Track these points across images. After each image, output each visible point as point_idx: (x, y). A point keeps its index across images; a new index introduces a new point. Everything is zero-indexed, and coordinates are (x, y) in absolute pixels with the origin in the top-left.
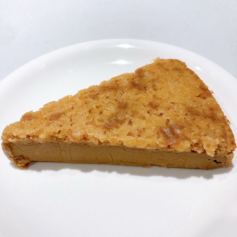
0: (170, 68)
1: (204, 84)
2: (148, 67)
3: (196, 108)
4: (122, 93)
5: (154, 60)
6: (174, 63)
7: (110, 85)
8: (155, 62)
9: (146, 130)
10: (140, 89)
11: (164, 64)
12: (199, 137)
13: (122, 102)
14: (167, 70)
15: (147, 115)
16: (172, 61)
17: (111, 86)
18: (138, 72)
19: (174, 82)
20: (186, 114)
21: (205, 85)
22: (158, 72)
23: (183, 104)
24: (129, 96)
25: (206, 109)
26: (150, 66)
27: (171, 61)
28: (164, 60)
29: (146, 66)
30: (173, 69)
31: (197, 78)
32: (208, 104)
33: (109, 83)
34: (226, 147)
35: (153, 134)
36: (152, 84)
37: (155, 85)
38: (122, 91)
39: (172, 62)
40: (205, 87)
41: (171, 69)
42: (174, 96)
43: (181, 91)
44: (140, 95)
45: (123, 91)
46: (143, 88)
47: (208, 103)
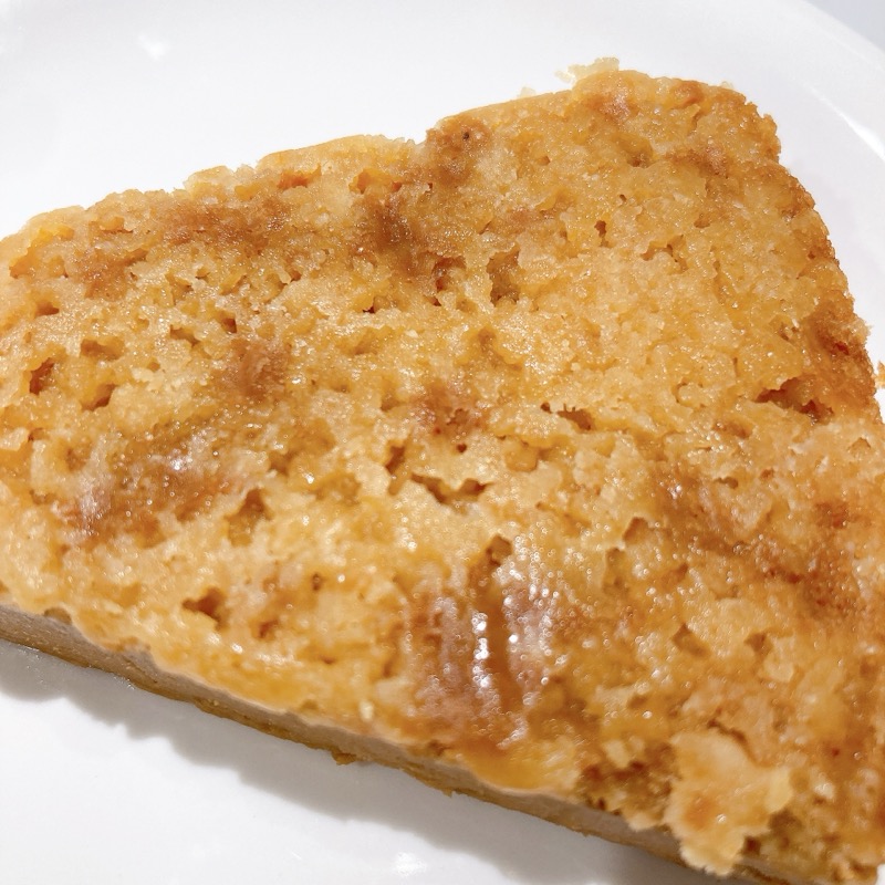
0: (661, 149)
1: (849, 302)
2: (524, 114)
3: (725, 492)
4: (285, 278)
5: (576, 69)
6: (699, 115)
7: (233, 205)
8: (581, 86)
9: (324, 597)
10: (408, 269)
11: (634, 109)
12: (663, 723)
13: (257, 347)
14: (639, 159)
15: (376, 481)
16: (694, 94)
17: (236, 212)
18: (448, 139)
19: (647, 257)
20: (637, 522)
21: (850, 315)
22: (572, 161)
23: (642, 439)
24: (316, 310)
25: (793, 505)
26: (539, 111)
27: (683, 97)
28: (644, 79)
29: (511, 109)
30: (676, 160)
31: (819, 250)
32: (821, 470)
33: (231, 188)
34: (832, 840)
35: (358, 634)
36: (499, 246)
37: (512, 259)
38: (289, 260)
39: (692, 102)
40: (848, 333)
41: (668, 157)
42: (608, 366)
43: (669, 338)
44: (390, 317)
45: (299, 263)
46: (431, 264)
47: (825, 462)
